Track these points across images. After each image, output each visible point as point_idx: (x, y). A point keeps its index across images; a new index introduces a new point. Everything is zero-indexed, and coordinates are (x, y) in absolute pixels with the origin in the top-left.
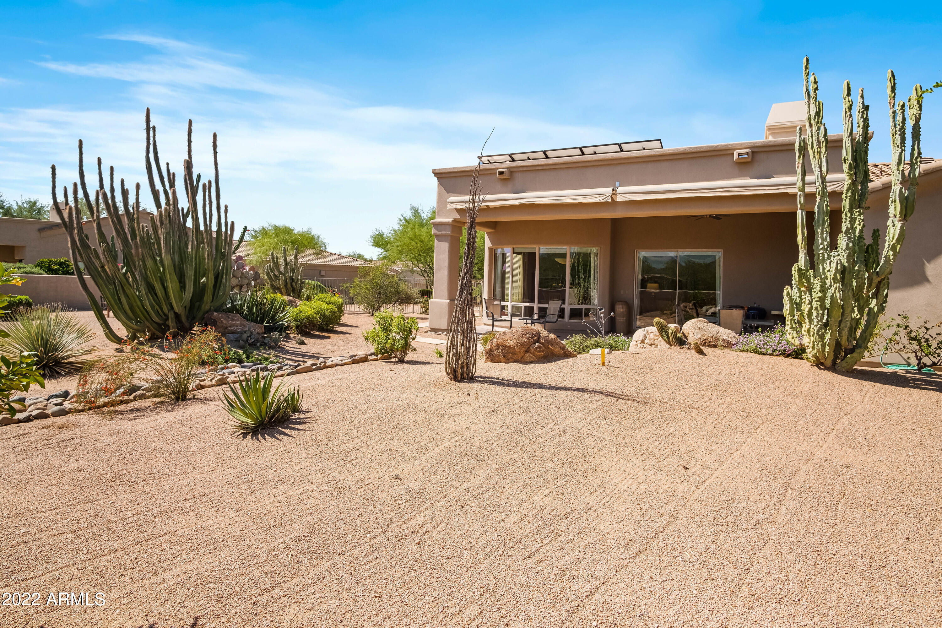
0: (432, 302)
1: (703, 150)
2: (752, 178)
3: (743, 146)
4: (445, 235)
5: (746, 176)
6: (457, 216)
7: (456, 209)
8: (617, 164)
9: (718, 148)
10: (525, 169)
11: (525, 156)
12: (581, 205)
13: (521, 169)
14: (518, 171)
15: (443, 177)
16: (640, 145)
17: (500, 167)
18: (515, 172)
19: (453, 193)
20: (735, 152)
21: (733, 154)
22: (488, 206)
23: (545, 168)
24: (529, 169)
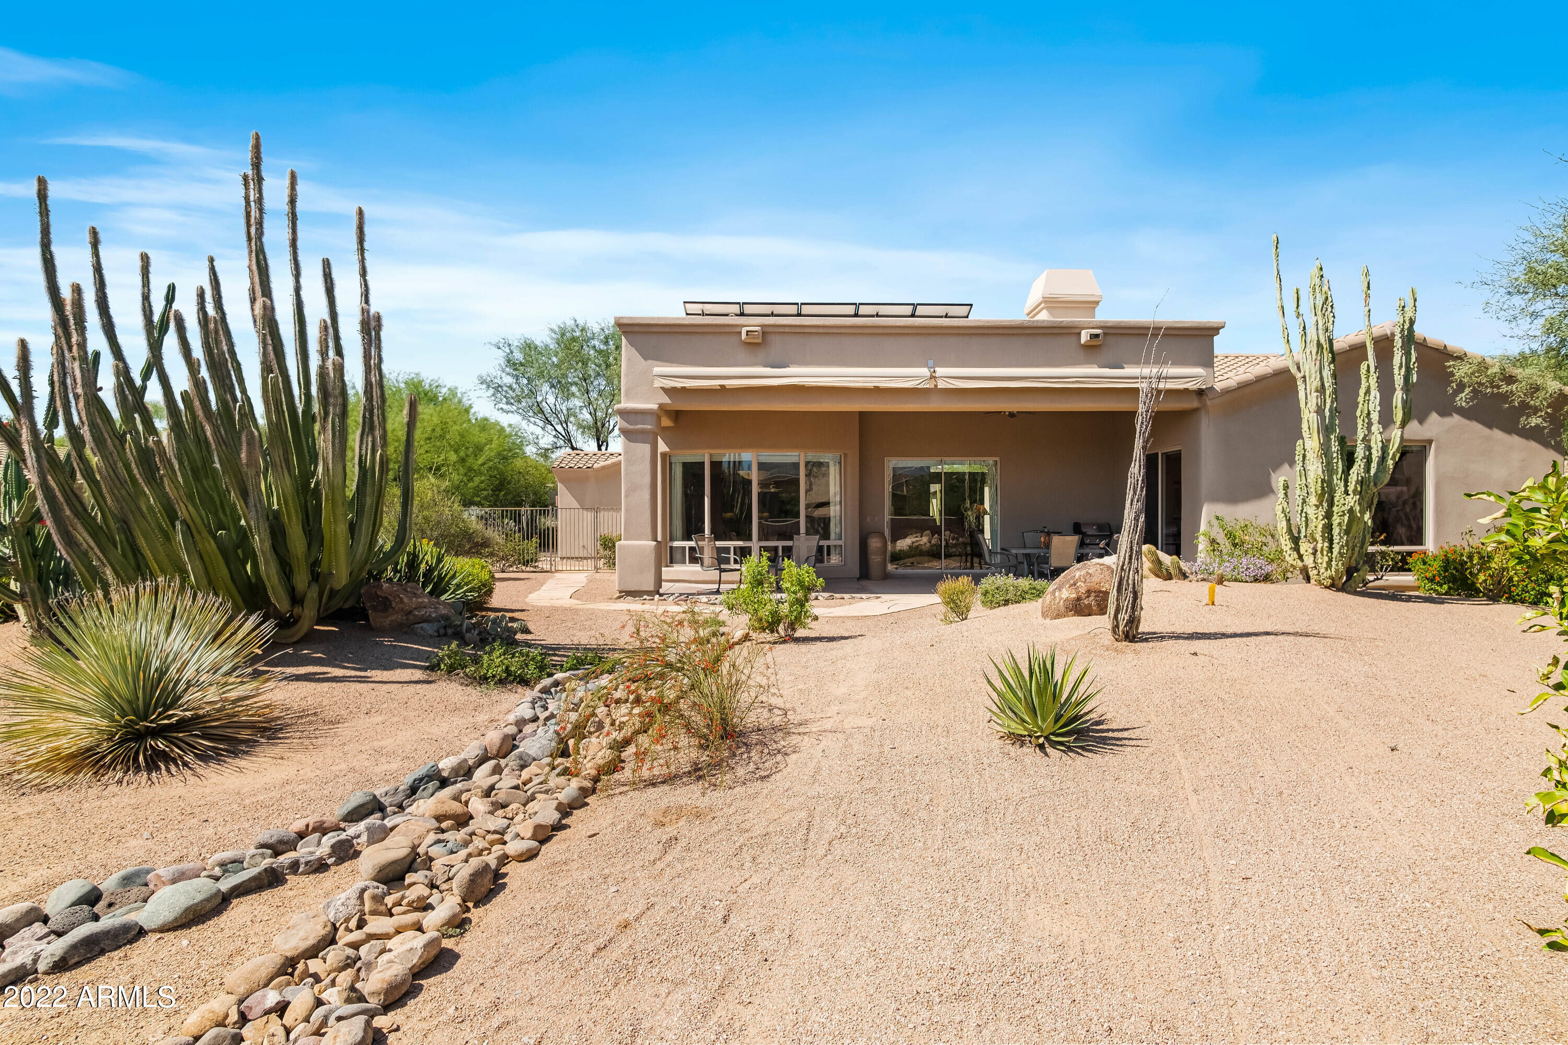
0: (620, 546)
1: (1045, 325)
2: (1101, 366)
3: (1091, 325)
4: (643, 432)
5: (1093, 364)
6: (666, 400)
7: (662, 388)
8: (929, 334)
9: (1062, 325)
10: (787, 330)
11: (793, 310)
12: (877, 391)
13: (781, 330)
14: (775, 333)
15: (636, 332)
16: (941, 310)
17: (745, 323)
18: (770, 333)
19: (657, 360)
20: (1083, 332)
21: (1079, 334)
22: (723, 387)
23: (821, 330)
24: (794, 330)
